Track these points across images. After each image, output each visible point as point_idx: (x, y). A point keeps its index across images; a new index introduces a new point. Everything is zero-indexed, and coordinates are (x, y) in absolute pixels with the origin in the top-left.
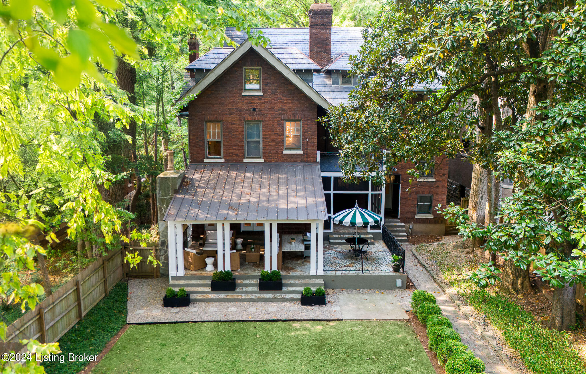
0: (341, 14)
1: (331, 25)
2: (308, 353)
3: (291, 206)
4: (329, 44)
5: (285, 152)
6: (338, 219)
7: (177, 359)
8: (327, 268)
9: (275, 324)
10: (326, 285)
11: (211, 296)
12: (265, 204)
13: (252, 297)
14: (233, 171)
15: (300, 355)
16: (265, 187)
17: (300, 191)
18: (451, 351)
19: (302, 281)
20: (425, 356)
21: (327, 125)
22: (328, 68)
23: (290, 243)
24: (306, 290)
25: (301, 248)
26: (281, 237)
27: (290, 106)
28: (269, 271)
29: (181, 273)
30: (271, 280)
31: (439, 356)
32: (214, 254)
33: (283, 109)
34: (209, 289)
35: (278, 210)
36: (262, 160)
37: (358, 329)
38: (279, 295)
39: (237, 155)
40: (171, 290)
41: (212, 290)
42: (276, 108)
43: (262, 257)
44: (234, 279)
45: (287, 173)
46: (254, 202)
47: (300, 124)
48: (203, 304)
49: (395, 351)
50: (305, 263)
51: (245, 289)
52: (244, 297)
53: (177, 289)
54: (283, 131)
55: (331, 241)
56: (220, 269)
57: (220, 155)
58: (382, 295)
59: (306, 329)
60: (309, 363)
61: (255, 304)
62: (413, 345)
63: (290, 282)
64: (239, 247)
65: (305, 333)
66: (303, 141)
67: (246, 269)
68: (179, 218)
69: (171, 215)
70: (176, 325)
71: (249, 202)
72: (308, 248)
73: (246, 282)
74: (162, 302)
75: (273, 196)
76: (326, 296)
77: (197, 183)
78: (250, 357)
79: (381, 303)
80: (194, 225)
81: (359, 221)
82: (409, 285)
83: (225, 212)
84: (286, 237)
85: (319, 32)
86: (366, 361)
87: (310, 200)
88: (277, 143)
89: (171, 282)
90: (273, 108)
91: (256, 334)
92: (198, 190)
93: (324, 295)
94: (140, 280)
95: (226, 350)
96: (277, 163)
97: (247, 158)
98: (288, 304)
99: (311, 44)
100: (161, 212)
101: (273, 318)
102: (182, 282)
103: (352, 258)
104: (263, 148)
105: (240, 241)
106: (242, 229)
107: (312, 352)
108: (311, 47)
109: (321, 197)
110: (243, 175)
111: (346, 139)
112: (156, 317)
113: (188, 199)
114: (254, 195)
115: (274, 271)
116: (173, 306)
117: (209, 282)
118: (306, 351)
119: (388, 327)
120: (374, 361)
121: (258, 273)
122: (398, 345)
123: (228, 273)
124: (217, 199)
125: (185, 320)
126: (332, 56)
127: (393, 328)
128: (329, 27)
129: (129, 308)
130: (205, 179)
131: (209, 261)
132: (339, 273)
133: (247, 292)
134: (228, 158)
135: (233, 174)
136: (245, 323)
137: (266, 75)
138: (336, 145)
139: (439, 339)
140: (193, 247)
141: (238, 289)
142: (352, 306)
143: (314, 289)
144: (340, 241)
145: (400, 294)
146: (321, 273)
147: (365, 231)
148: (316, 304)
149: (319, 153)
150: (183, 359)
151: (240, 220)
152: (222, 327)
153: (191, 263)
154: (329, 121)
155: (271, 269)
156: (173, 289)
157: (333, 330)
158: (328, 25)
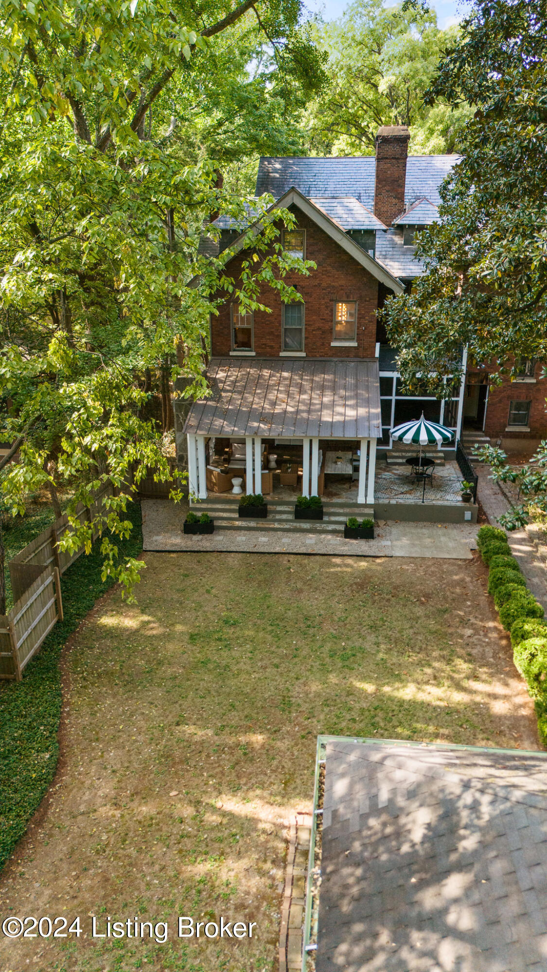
0: (428, 125)
1: (407, 157)
2: (347, 591)
3: (337, 418)
4: (403, 186)
5: (333, 344)
6: (398, 434)
7: (201, 590)
8: (379, 495)
9: (312, 558)
10: (376, 516)
11: (237, 523)
12: (305, 415)
13: (287, 526)
14: (266, 368)
15: (338, 593)
16: (305, 392)
17: (350, 398)
18: (510, 595)
19: (347, 510)
20: (483, 600)
21: (384, 319)
22: (398, 221)
23: (336, 463)
24: (350, 520)
25: (349, 470)
26: (324, 455)
27: (342, 282)
28: (308, 497)
29: (203, 495)
30: (309, 507)
31: (496, 601)
32: (242, 473)
33: (333, 287)
34: (236, 515)
35: (320, 424)
36: (303, 354)
37: (409, 568)
38: (318, 526)
39: (272, 347)
40: (192, 515)
41: (240, 516)
42: (324, 284)
43: (300, 478)
44: (266, 505)
45: (335, 374)
46: (291, 412)
47: (354, 307)
48: (229, 532)
49: (448, 593)
50: (353, 488)
51: (278, 517)
52: (277, 525)
53: (199, 514)
54: (332, 316)
55: (389, 461)
56: (249, 492)
57: (250, 347)
58: (445, 530)
59: (347, 566)
60: (348, 601)
61: (290, 534)
62: (471, 588)
63: (332, 510)
64: (273, 464)
65: (345, 569)
66: (358, 328)
67: (280, 493)
68: (201, 430)
69: (192, 426)
70: (199, 554)
71: (285, 412)
72: (356, 469)
73: (279, 508)
74: (182, 528)
75: (316, 404)
76: (375, 529)
77: (221, 385)
78: (282, 593)
79: (443, 539)
80: (216, 439)
81: (424, 437)
82: (480, 517)
83: (256, 424)
84: (331, 455)
85: (389, 169)
86: (413, 603)
87: (362, 411)
88: (324, 332)
89: (191, 505)
90: (320, 284)
91: (289, 569)
92: (223, 394)
93: (372, 527)
94: (154, 501)
95: (255, 584)
96: (323, 359)
97: (284, 351)
98: (329, 537)
99: (377, 186)
100: (178, 420)
101: (309, 551)
102: (204, 506)
103: (413, 483)
104: (306, 338)
105: (274, 457)
106: (276, 443)
107: (352, 591)
108: (377, 190)
109: (377, 408)
110: (278, 375)
111: (406, 341)
112: (176, 545)
113: (210, 406)
114: (292, 404)
115: (314, 497)
116: (195, 533)
117: (235, 507)
118: (346, 589)
119: (445, 566)
120: (422, 603)
121: (294, 499)
122: (454, 587)
123: (258, 497)
124: (246, 406)
125: (208, 549)
126: (407, 201)
127: (451, 568)
128: (402, 161)
129: (144, 533)
130: (231, 379)
131: (236, 482)
132: (393, 502)
133: (280, 521)
134: (260, 350)
135: (266, 373)
136: (277, 556)
137: (311, 241)
138: (395, 346)
139: (499, 582)
140: (217, 464)
141: (270, 517)
142: (405, 541)
143: (360, 520)
144: (400, 461)
145: (467, 528)
146: (371, 500)
147: (434, 449)
148: (362, 538)
149: (378, 345)
150: (208, 592)
151: (273, 435)
152: (251, 559)
153: (215, 484)
154: (387, 315)
155: (310, 494)
156: (195, 513)
157: (379, 568)
158: (402, 158)
